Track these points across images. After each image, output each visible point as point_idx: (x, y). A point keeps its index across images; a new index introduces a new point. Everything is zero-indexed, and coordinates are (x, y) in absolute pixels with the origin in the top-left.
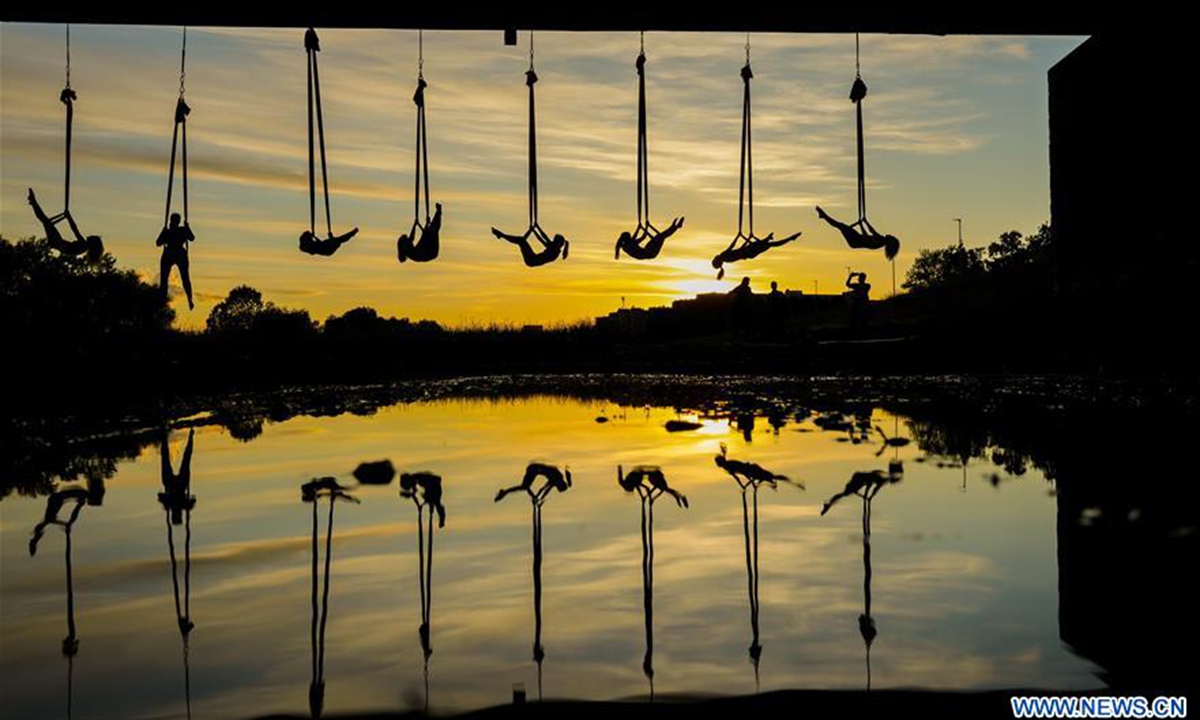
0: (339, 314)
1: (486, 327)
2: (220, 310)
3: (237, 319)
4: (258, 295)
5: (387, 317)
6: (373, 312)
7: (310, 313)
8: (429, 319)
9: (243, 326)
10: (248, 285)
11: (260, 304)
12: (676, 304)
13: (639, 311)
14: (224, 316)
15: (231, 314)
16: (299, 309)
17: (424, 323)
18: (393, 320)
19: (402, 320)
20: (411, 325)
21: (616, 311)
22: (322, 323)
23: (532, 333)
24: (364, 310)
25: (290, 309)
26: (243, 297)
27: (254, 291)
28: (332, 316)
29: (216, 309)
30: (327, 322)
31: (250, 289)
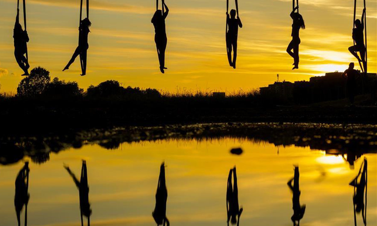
0: (96, 85)
1: (194, 94)
2: (25, 82)
3: (35, 88)
4: (47, 73)
5: (125, 87)
6: (117, 83)
7: (78, 84)
8: (152, 88)
9: (38, 92)
10: (41, 67)
11: (48, 78)
12: (312, 79)
13: (289, 83)
14: (27, 86)
15: (31, 85)
16: (72, 81)
17: (149, 91)
18: (129, 88)
19: (135, 88)
20: (140, 91)
21: (273, 83)
22: (85, 90)
23: (219, 97)
24: (111, 82)
25: (66, 82)
26: (39, 73)
27: (45, 71)
28: (92, 86)
29: (23, 81)
30: (88, 90)
31: (43, 69)
